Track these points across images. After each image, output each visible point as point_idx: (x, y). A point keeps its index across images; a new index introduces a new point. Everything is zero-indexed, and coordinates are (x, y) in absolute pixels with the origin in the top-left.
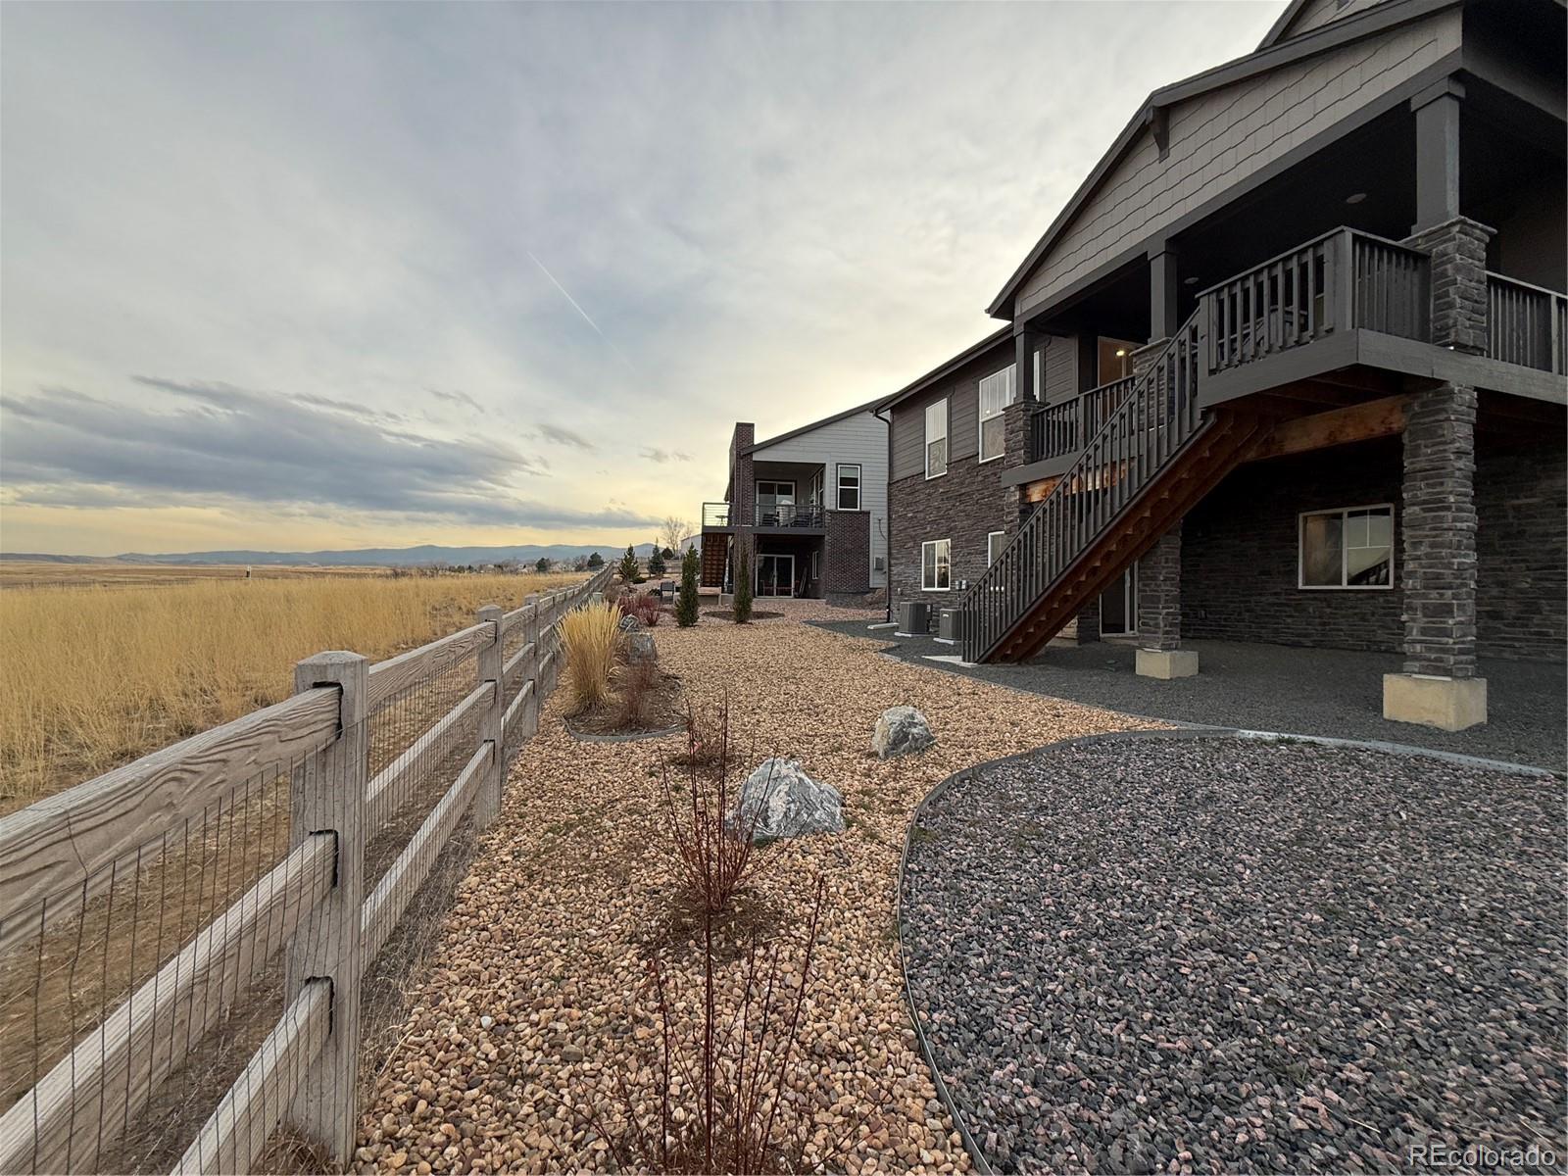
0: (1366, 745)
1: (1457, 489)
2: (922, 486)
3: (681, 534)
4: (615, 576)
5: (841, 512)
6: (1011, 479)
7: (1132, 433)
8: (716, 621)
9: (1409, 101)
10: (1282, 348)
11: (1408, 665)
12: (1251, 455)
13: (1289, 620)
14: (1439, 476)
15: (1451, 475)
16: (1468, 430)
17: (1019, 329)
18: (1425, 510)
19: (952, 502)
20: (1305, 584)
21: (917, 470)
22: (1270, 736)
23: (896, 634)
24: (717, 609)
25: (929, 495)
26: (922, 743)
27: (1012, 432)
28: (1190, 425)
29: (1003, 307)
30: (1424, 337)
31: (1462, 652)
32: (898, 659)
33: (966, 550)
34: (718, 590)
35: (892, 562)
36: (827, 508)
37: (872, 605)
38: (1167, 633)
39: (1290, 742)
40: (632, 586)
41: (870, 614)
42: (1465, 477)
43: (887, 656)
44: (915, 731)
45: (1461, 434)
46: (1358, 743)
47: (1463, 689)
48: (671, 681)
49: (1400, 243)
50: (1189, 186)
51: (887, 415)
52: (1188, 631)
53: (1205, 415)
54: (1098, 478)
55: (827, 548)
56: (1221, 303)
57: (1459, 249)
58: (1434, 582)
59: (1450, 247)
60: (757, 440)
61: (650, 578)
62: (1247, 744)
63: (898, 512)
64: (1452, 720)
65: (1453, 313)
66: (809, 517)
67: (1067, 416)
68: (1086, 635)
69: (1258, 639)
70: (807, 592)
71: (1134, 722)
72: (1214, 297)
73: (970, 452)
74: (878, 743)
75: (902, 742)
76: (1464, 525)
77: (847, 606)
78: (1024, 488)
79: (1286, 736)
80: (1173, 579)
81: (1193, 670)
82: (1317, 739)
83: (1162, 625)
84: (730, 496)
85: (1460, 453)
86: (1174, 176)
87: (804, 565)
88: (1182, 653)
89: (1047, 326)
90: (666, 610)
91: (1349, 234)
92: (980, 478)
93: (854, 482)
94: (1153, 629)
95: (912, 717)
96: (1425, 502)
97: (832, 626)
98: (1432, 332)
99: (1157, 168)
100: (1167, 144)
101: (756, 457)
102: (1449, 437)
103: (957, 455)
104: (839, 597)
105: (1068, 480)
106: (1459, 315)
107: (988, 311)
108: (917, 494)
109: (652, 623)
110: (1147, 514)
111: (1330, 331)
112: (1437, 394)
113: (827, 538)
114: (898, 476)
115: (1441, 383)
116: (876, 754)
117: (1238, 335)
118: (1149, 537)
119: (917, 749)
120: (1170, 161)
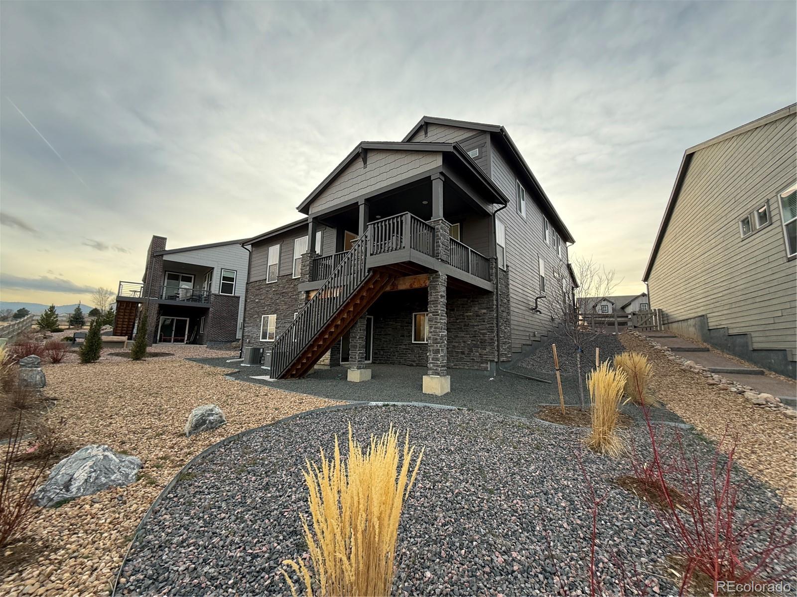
0: (411, 404)
1: (441, 308)
2: (264, 286)
3: (109, 299)
4: (33, 326)
5: (221, 295)
6: (302, 288)
7: (351, 274)
8: (119, 359)
9: (430, 176)
10: (396, 250)
11: (430, 372)
12: (388, 289)
13: (409, 355)
14: (437, 304)
15: (439, 304)
16: (444, 289)
17: (310, 220)
18: (433, 315)
19: (278, 296)
20: (415, 340)
21: (263, 278)
22: (380, 404)
23: (242, 365)
24: (122, 351)
25: (267, 291)
26: (216, 424)
27: (304, 266)
28: (364, 276)
29: (304, 209)
30: (433, 256)
31: (442, 366)
32: (234, 379)
33: (283, 321)
34: (124, 338)
35: (245, 325)
36: (213, 292)
37: (235, 348)
38: (359, 361)
39: (387, 405)
40: (49, 333)
41: (233, 353)
42: (444, 305)
43: (228, 377)
44: (211, 418)
45: (442, 290)
46: (408, 403)
47: (443, 379)
48: (48, 402)
49: (426, 222)
50: (373, 181)
51: (249, 247)
52: (377, 360)
53: (369, 271)
54: (338, 292)
55: (210, 315)
56: (374, 228)
57: (441, 228)
58: (435, 341)
59: (439, 227)
60: (167, 248)
61: (69, 329)
62: (372, 408)
63: (251, 298)
64: (440, 392)
65: (440, 249)
66: (200, 297)
67: (328, 262)
68: (334, 362)
69: (400, 363)
70: (196, 340)
71: (333, 403)
72: (372, 226)
73: (288, 272)
74: (187, 427)
75: (201, 425)
76: (443, 321)
77: (220, 349)
78: (308, 292)
79: (386, 403)
80: (363, 338)
81: (369, 378)
82: (396, 403)
83: (357, 358)
84: (144, 280)
85: (442, 296)
86: (368, 175)
87: (195, 325)
88: (365, 370)
89: (322, 221)
90: (74, 352)
91: (409, 215)
92: (292, 286)
93: (232, 279)
94: (354, 360)
95: (212, 410)
96: (433, 312)
97: (204, 361)
98: (435, 255)
99: (363, 171)
100: (366, 163)
101: (166, 258)
102: (439, 290)
103: (282, 273)
104: (215, 343)
105: (321, 292)
106: (441, 250)
107: (297, 208)
108: (261, 290)
109: (56, 361)
110: (351, 309)
111: (404, 247)
112: (436, 275)
113: (210, 310)
114: (252, 280)
115: (437, 272)
116: (185, 434)
117: (383, 243)
118: (353, 320)
119: (212, 428)
120: (367, 169)
